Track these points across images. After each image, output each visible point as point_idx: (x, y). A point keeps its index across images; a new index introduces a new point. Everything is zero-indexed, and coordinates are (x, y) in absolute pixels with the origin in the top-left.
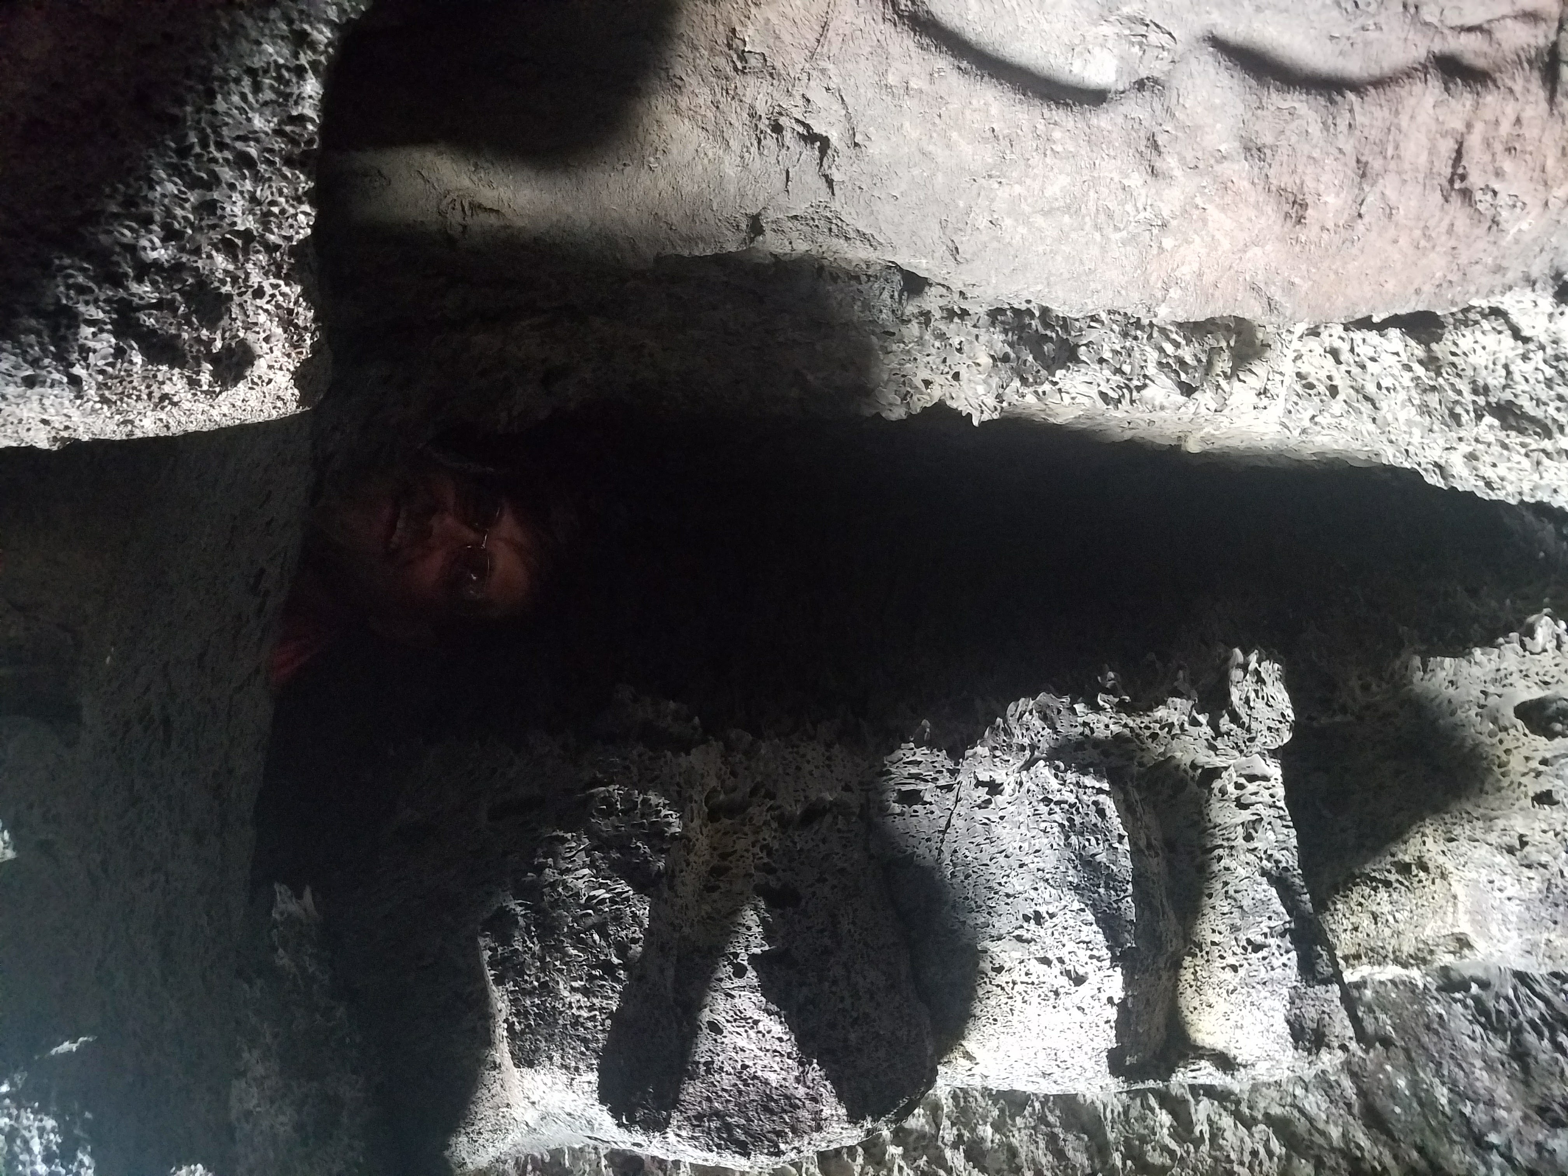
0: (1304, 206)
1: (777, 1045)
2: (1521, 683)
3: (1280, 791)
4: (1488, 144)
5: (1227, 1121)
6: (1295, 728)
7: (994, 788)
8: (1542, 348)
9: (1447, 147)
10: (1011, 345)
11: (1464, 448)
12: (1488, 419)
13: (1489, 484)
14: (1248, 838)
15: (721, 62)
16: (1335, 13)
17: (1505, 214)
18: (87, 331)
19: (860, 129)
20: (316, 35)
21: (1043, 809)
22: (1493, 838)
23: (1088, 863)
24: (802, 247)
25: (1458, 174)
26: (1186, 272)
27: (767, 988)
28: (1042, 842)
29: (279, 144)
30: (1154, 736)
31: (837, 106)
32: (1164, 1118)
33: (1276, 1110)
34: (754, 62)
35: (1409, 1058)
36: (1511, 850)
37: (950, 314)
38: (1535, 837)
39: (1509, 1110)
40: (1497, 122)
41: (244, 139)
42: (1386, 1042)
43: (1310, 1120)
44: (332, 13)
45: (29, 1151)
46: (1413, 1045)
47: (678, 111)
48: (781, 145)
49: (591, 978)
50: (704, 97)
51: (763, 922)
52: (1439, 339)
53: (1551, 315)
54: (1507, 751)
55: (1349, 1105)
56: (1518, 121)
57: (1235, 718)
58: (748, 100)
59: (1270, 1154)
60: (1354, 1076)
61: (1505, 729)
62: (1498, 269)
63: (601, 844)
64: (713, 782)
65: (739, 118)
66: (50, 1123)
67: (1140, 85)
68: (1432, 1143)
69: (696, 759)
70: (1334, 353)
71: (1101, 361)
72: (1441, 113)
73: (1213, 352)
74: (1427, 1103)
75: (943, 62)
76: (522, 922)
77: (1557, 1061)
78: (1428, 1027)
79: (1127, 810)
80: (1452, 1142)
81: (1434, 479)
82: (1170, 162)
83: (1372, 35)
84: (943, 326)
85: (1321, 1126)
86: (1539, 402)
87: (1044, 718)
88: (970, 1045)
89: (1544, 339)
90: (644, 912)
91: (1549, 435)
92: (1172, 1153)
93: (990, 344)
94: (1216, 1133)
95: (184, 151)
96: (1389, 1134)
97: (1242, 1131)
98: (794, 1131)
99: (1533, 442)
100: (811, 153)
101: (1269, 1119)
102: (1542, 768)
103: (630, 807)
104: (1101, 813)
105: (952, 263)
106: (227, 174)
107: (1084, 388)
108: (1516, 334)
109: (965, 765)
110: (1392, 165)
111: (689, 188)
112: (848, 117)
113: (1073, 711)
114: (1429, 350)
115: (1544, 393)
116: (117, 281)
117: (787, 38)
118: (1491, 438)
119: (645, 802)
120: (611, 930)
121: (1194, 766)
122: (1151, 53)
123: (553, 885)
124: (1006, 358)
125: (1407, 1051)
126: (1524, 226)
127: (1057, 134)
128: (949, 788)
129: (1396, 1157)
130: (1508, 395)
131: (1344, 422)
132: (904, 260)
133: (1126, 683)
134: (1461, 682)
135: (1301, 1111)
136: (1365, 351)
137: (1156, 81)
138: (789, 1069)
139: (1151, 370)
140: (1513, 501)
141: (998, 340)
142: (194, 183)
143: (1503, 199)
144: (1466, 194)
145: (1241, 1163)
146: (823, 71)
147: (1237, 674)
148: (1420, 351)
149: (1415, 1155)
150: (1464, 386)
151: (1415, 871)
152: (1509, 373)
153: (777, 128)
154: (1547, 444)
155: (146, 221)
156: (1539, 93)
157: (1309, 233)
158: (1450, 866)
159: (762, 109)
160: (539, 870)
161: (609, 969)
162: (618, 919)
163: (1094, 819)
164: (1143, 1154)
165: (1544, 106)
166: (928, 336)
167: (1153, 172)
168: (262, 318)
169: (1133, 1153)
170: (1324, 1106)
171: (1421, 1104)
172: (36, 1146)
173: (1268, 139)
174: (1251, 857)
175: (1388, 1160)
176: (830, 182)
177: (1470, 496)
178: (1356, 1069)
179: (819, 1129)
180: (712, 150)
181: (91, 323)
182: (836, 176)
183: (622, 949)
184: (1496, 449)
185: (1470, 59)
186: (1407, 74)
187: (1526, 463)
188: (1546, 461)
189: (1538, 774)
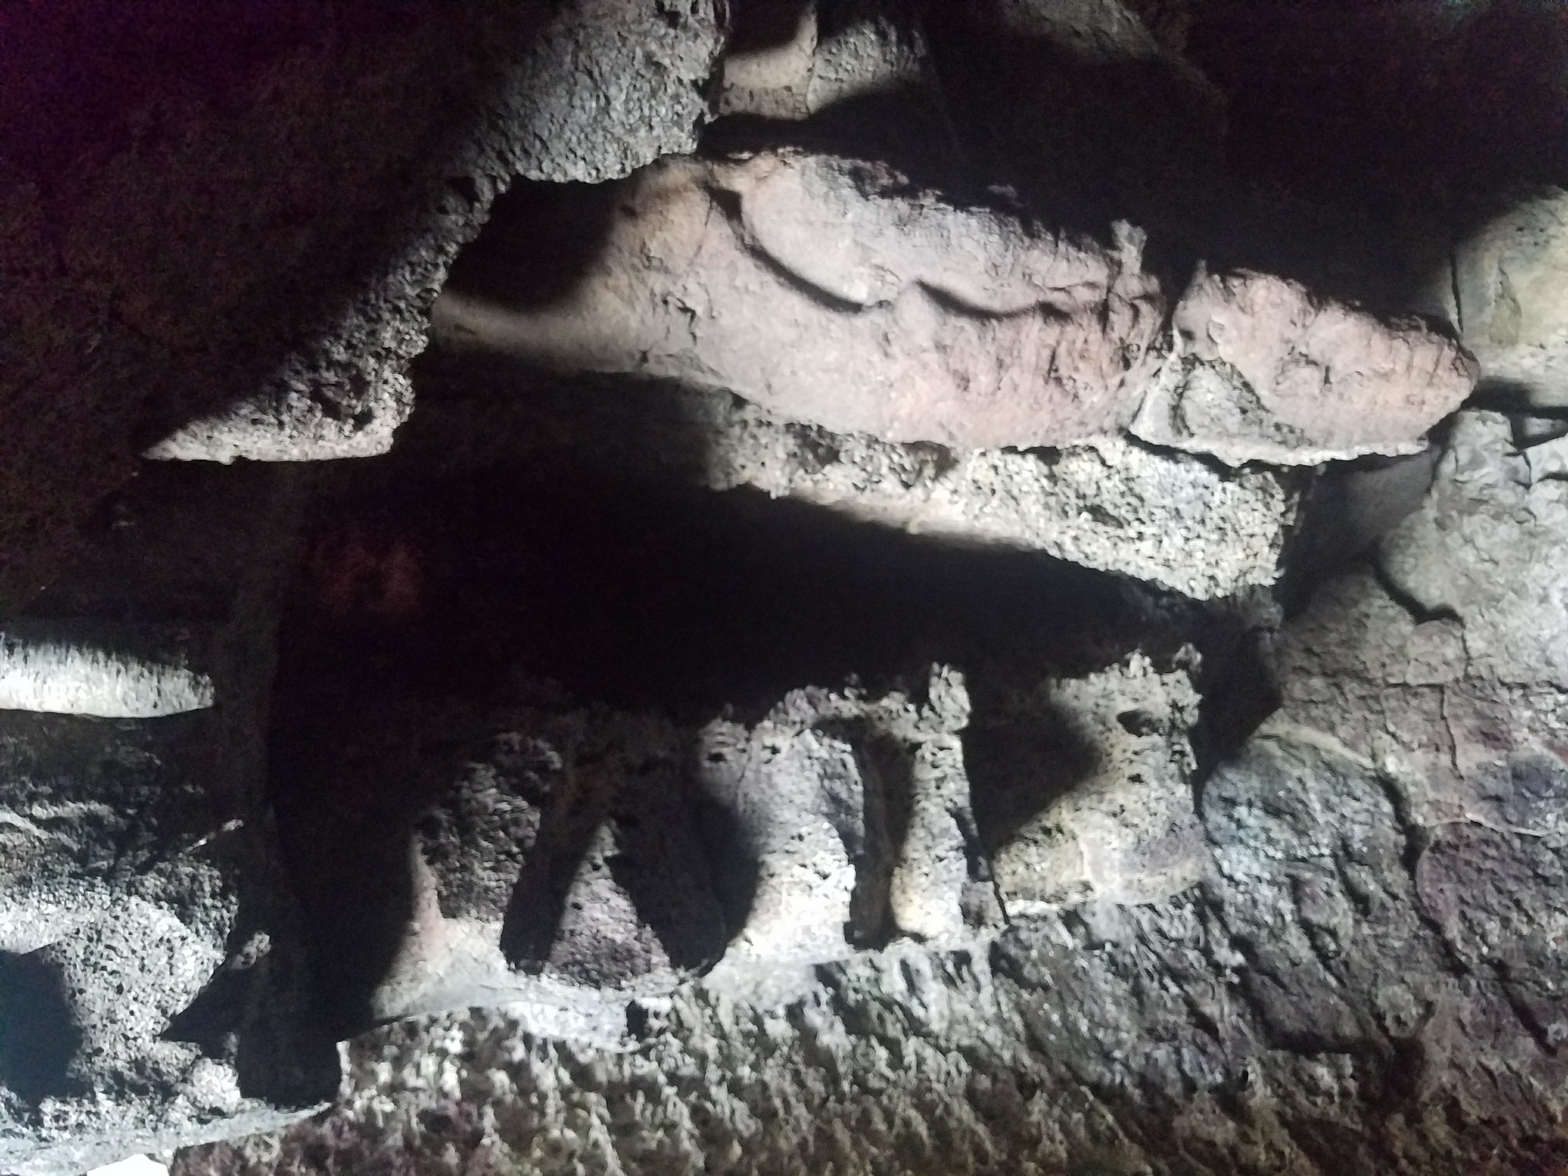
0: (968, 381)
1: (623, 916)
2: (1119, 699)
3: (960, 757)
4: (1070, 353)
5: (929, 1052)
6: (971, 716)
7: (775, 750)
8: (1119, 472)
9: (1046, 354)
10: (799, 447)
11: (1072, 533)
12: (1085, 515)
13: (1087, 557)
14: (938, 788)
15: (636, 261)
16: (986, 276)
17: (1081, 393)
18: (294, 395)
19: (716, 309)
20: (449, 249)
21: (807, 762)
22: (1104, 807)
23: (834, 799)
24: (674, 373)
25: (1053, 367)
26: (903, 412)
27: (618, 878)
28: (805, 785)
29: (418, 303)
30: (880, 718)
31: (703, 295)
32: (882, 1053)
33: (965, 1042)
34: (655, 263)
35: (1061, 999)
36: (1115, 815)
37: (760, 423)
38: (1130, 806)
39: (1128, 1032)
40: (1074, 342)
41: (399, 298)
42: (1046, 988)
43: (990, 1047)
44: (460, 239)
45: (203, 890)
46: (1064, 989)
47: (606, 286)
48: (667, 312)
49: (498, 861)
50: (624, 280)
51: (614, 835)
52: (1057, 463)
53: (1124, 453)
54: (1112, 746)
55: (1017, 1036)
56: (1086, 341)
57: (932, 709)
58: (650, 284)
59: (959, 1072)
60: (1022, 1014)
61: (1110, 730)
62: (1082, 423)
63: (503, 772)
64: (580, 737)
65: (643, 295)
66: (216, 873)
67: (881, 304)
68: (1075, 1059)
69: (569, 719)
70: (995, 468)
71: (854, 462)
72: (1043, 335)
73: (923, 463)
74: (1071, 1029)
75: (769, 277)
76: (445, 824)
77: (1162, 997)
78: (1075, 975)
79: (861, 766)
80: (1089, 1058)
81: (1054, 552)
82: (895, 349)
83: (1007, 289)
84: (755, 431)
85: (997, 1051)
86: (1116, 506)
87: (810, 702)
88: (749, 932)
89: (1120, 467)
90: (535, 817)
91: (1121, 526)
92: (887, 1080)
93: (785, 445)
94: (921, 1061)
95: (366, 302)
96: (1045, 1054)
97: (940, 1056)
98: (633, 972)
99: (1112, 530)
100: (686, 318)
101: (959, 1048)
102: (1134, 757)
103: (524, 750)
104: (844, 766)
105: (766, 393)
106: (387, 316)
107: (842, 479)
108: (1103, 462)
109: (755, 734)
110: (1017, 361)
111: (606, 330)
112: (710, 301)
113: (828, 699)
114: (1051, 469)
115: (1119, 500)
116: (315, 368)
117: (676, 251)
118: (1086, 526)
119: (535, 747)
120: (512, 830)
121: (905, 740)
122: (887, 286)
123: (468, 801)
124: (795, 455)
125: (1059, 993)
126: (1095, 399)
127: (833, 327)
128: (744, 751)
129: (1050, 1070)
130: (1097, 501)
131: (999, 512)
132: (736, 388)
133: (864, 682)
134: (1081, 696)
135: (984, 1041)
136: (1013, 468)
137: (889, 303)
138: (630, 932)
139: (884, 470)
140: (1102, 569)
141: (791, 443)
142: (369, 320)
143: (1080, 384)
144: (1059, 380)
145: (939, 1081)
146: (697, 273)
147: (934, 680)
148: (1045, 470)
149: (1063, 1069)
150: (1071, 494)
151: (1054, 833)
152: (1099, 488)
153: (665, 302)
154: (1120, 532)
155: (338, 337)
156: (1096, 327)
157: (971, 396)
158: (1077, 831)
159: (658, 290)
160: (458, 789)
161: (511, 856)
162: (516, 822)
163: (840, 769)
164: (866, 1080)
165: (1099, 334)
166: (746, 436)
167: (886, 355)
168: (386, 396)
169: (858, 1080)
170: (1000, 1036)
171: (1069, 1031)
172: (207, 888)
173: (948, 342)
174: (939, 800)
175: (1045, 1074)
176: (694, 337)
177: (1076, 563)
178: (1024, 1008)
179: (649, 971)
180: (625, 311)
181: (297, 391)
182: (699, 334)
183: (520, 842)
184: (1090, 534)
185: (1059, 305)
186: (1024, 312)
187: (1108, 544)
188: (1120, 544)
189: (1131, 762)
